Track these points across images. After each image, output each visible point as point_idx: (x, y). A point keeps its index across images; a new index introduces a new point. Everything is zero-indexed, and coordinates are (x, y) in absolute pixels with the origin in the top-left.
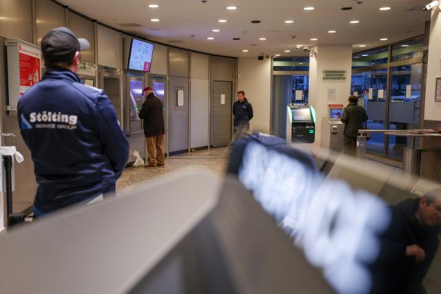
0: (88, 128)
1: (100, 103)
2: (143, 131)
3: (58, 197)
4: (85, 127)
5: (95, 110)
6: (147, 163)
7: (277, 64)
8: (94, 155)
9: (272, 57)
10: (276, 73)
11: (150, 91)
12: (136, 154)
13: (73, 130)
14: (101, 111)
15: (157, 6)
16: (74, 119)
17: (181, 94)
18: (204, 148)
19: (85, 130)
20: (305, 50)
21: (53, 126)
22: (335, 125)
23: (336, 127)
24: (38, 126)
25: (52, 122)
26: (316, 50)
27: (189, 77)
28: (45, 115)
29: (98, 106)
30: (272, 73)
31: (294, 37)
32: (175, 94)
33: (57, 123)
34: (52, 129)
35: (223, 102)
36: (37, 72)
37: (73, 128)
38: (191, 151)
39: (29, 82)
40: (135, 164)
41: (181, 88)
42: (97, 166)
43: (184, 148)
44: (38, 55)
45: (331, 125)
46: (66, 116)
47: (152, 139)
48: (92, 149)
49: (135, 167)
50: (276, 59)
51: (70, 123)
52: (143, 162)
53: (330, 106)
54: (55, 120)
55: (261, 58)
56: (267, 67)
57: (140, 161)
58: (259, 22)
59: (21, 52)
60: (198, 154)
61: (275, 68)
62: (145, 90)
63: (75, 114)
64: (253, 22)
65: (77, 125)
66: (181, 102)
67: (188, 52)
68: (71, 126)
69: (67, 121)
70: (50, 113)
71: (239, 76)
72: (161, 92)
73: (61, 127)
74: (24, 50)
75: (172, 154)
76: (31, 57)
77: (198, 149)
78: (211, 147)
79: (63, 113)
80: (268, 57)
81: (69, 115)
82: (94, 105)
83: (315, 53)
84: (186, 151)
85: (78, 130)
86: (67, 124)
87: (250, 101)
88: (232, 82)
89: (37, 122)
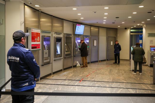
0: (22, 62)
1: (27, 54)
2: (80, 54)
3: (15, 83)
4: (21, 61)
5: (25, 56)
6: (82, 66)
7: (132, 31)
8: (25, 70)
9: (130, 28)
10: (131, 34)
11: (83, 41)
12: (78, 62)
13: (18, 62)
14: (27, 57)
15: (80, 14)
16: (18, 59)
17: (95, 42)
18: (104, 60)
19: (21, 62)
20: (141, 26)
21: (13, 61)
22: (152, 53)
23: (153, 54)
24: (10, 60)
25: (13, 60)
26: (145, 26)
27: (98, 36)
28: (12, 57)
29: (26, 55)
30: (130, 34)
31: (134, 22)
32: (93, 42)
33: (14, 60)
34: (13, 62)
35: (112, 44)
36: (39, 37)
37: (18, 61)
38: (99, 61)
39: (35, 40)
40: (77, 66)
41: (95, 40)
42: (27, 74)
43: (97, 60)
44: (39, 32)
45: (151, 54)
46: (16, 58)
47: (84, 57)
48: (25, 68)
49: (77, 67)
50: (132, 29)
51: (17, 60)
52: (80, 65)
53: (150, 46)
54: (14, 59)
55: (126, 29)
56: (128, 32)
57: (79, 65)
58: (119, 18)
59: (32, 31)
60: (101, 62)
61: (131, 32)
62: (81, 41)
63: (18, 57)
64: (116, 18)
65: (19, 61)
66: (95, 44)
67: (98, 27)
68: (17, 61)
69: (16, 59)
70: (13, 57)
71: (118, 35)
72: (88, 41)
73: (15, 61)
74: (33, 31)
75: (92, 62)
76: (36, 33)
77: (102, 61)
78: (107, 60)
79: (16, 57)
80: (128, 28)
81: (17, 58)
82: (25, 55)
83: (145, 27)
84: (97, 61)
85: (19, 62)
86: (16, 60)
87: (120, 44)
88: (115, 37)
89: (10, 59)
